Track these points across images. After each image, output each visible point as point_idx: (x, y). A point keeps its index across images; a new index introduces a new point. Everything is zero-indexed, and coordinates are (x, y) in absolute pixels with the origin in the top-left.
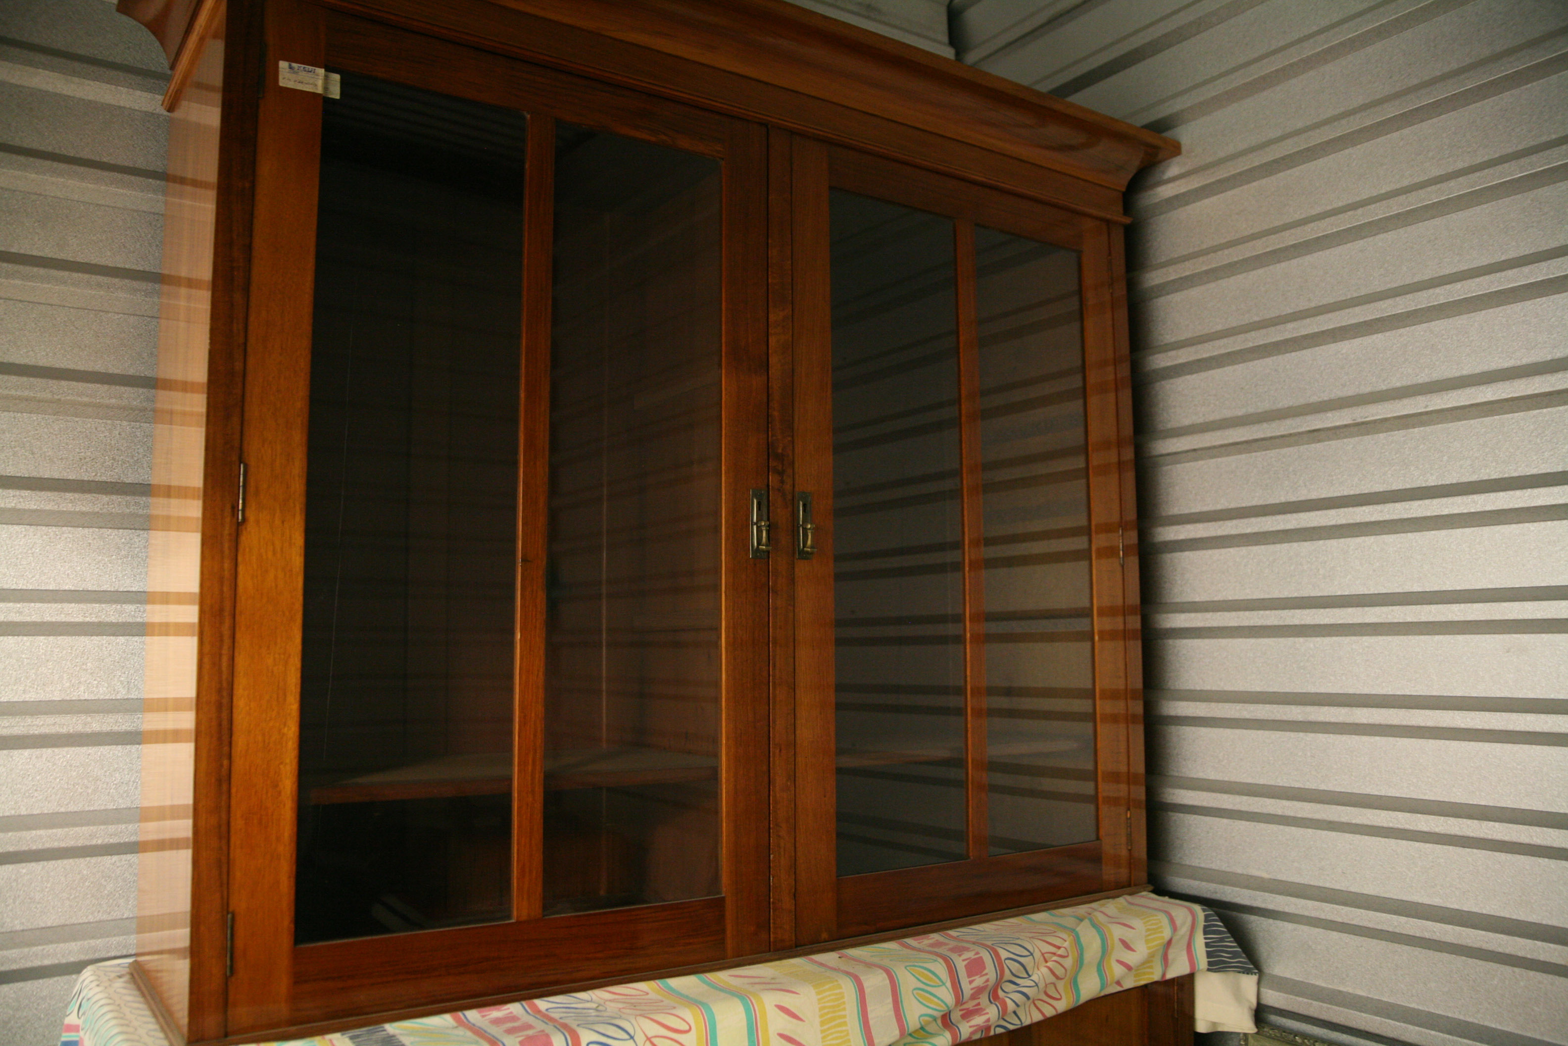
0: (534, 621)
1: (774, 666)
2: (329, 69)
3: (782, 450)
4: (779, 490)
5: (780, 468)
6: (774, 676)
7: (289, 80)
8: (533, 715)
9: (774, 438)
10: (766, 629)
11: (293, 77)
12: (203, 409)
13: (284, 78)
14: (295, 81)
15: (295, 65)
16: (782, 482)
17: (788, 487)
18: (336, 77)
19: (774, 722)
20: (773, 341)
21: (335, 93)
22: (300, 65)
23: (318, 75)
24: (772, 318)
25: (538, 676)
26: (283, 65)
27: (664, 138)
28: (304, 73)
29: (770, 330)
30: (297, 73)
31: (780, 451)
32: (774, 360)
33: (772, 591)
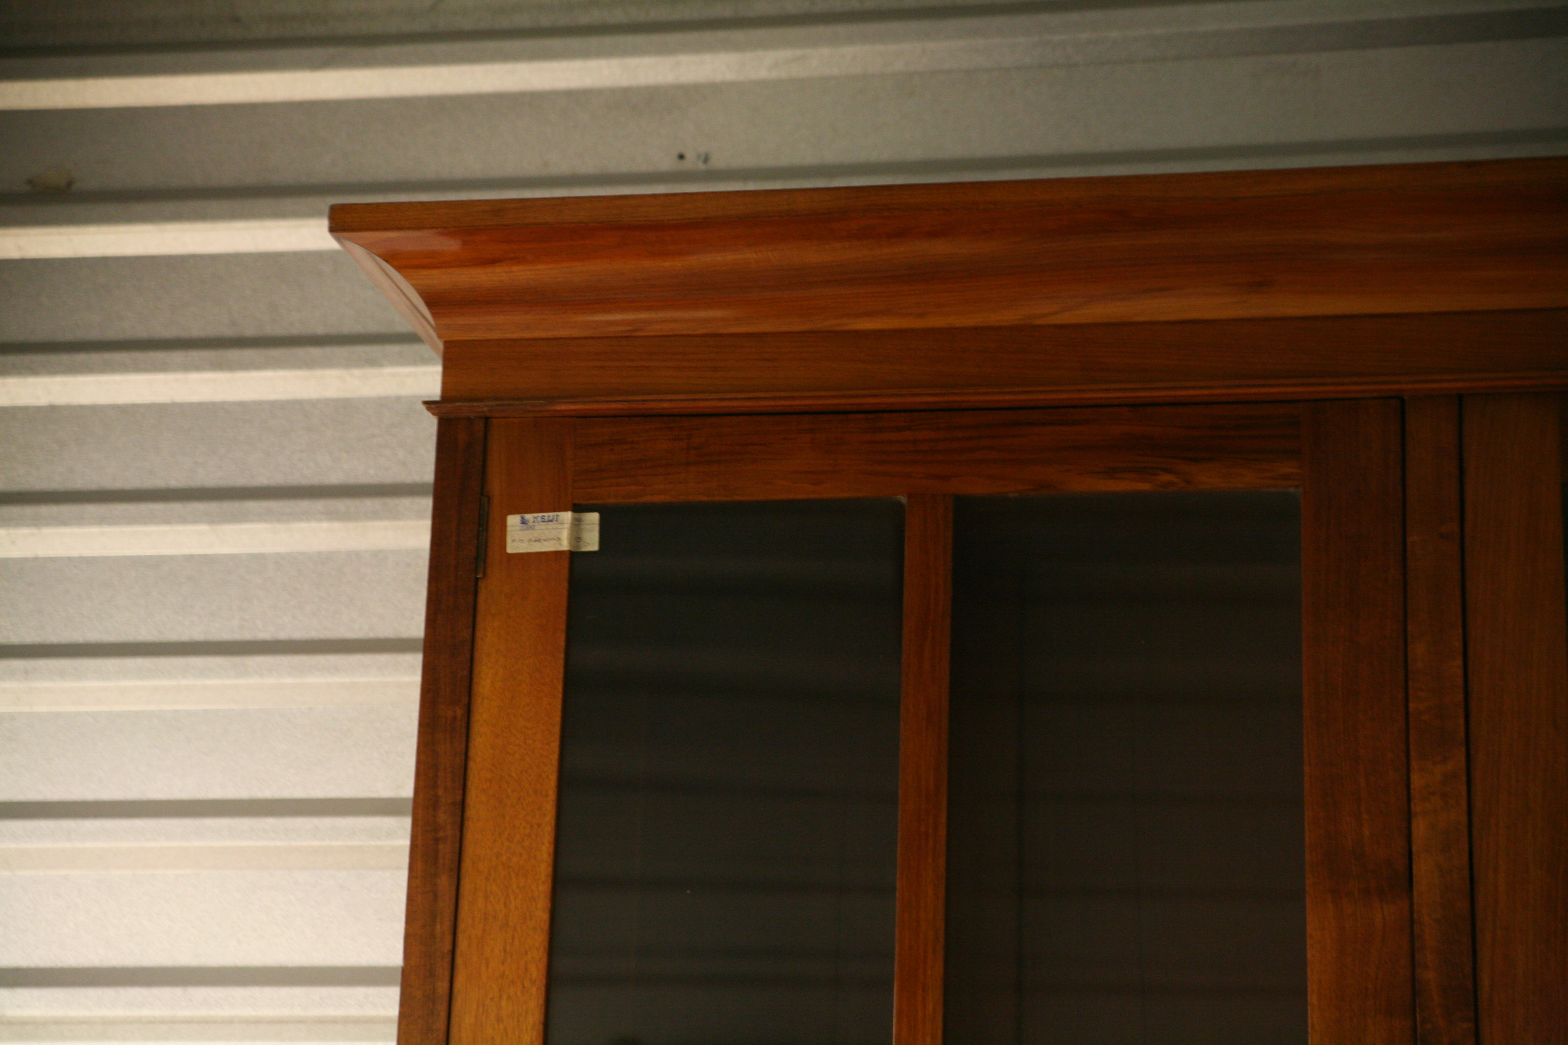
2: (578, 508)
7: (521, 541)
9: (1429, 1026)
11: (529, 534)
12: (394, 1011)
13: (513, 541)
14: (530, 540)
15: (529, 517)
18: (594, 517)
20: (1420, 827)
21: (592, 542)
22: (536, 515)
23: (562, 523)
24: (1417, 781)
26: (513, 520)
27: (1165, 478)
28: (543, 526)
29: (1413, 806)
30: (532, 528)
32: (1423, 868)
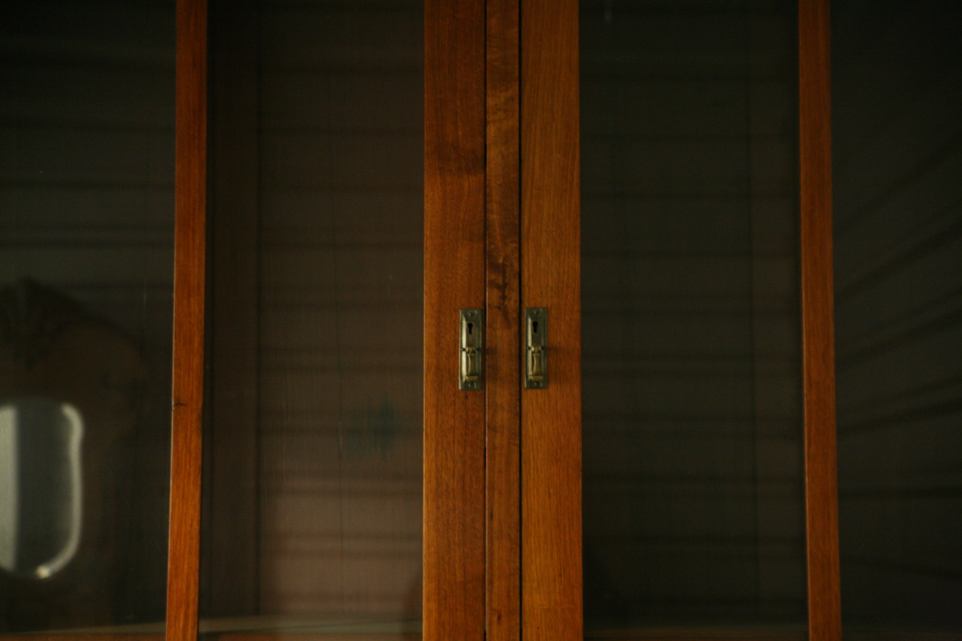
0: (188, 467)
1: (491, 516)
3: (504, 260)
4: (499, 308)
5: (500, 281)
6: (491, 528)
8: (186, 567)
9: (493, 246)
10: (481, 473)
16: (504, 297)
17: (512, 304)
19: (491, 583)
20: (491, 131)
24: (490, 102)
25: (191, 525)
29: (487, 117)
31: (501, 261)
32: (492, 154)
33: (489, 427)
